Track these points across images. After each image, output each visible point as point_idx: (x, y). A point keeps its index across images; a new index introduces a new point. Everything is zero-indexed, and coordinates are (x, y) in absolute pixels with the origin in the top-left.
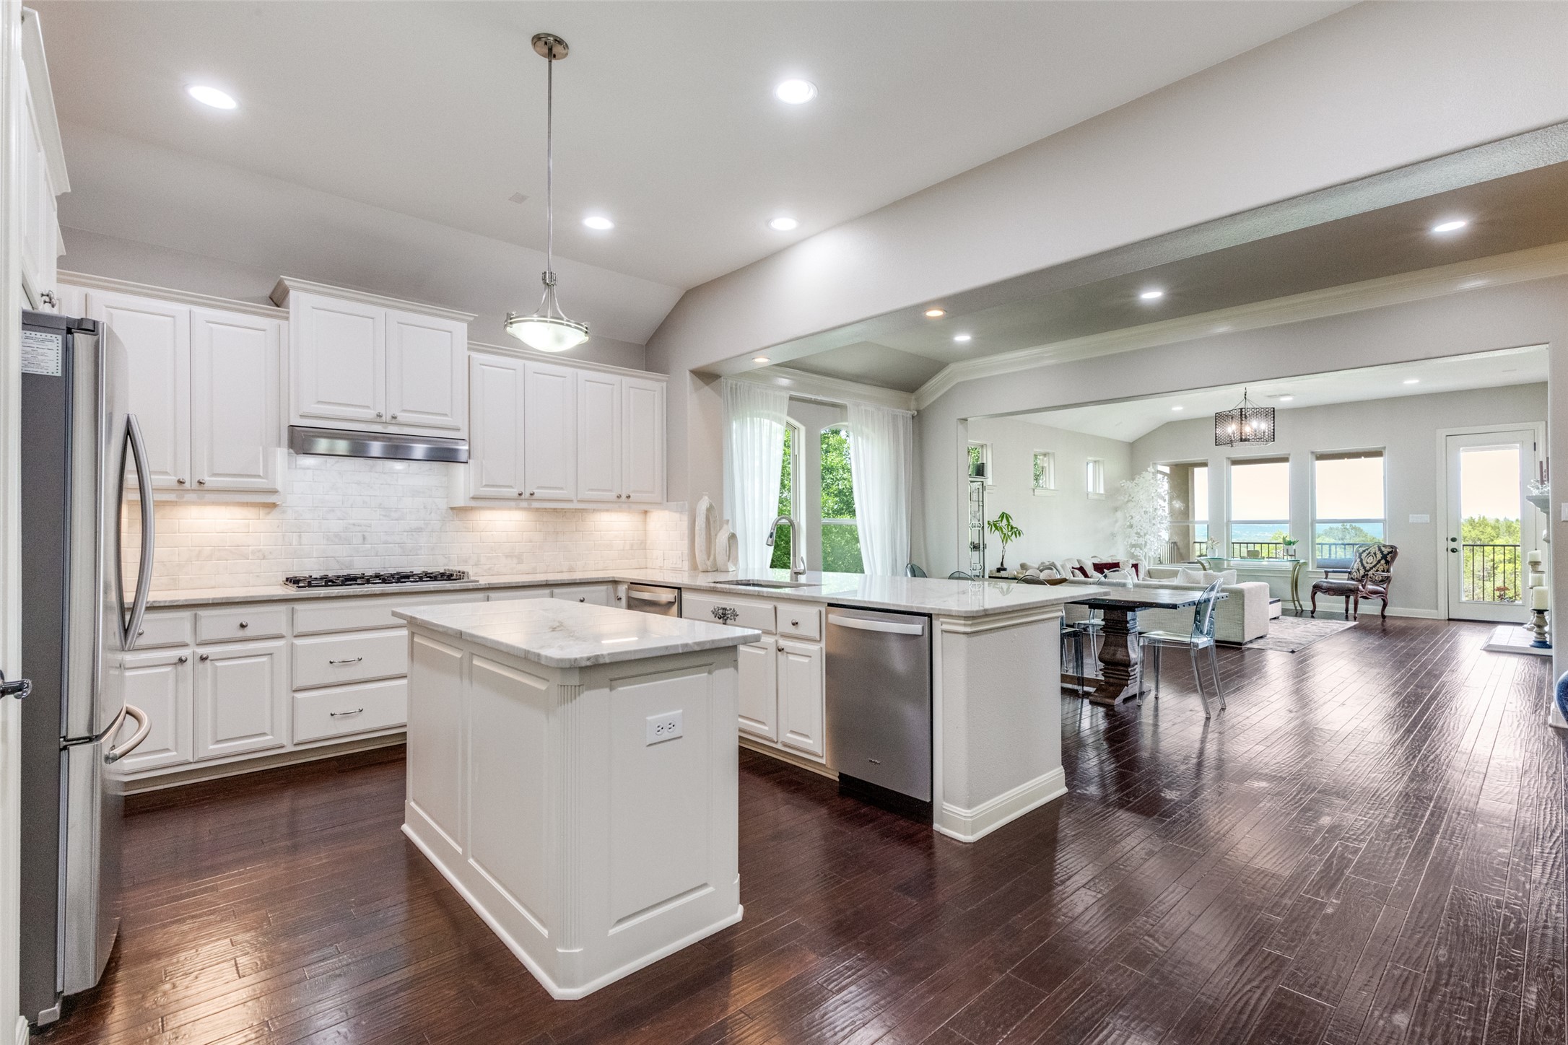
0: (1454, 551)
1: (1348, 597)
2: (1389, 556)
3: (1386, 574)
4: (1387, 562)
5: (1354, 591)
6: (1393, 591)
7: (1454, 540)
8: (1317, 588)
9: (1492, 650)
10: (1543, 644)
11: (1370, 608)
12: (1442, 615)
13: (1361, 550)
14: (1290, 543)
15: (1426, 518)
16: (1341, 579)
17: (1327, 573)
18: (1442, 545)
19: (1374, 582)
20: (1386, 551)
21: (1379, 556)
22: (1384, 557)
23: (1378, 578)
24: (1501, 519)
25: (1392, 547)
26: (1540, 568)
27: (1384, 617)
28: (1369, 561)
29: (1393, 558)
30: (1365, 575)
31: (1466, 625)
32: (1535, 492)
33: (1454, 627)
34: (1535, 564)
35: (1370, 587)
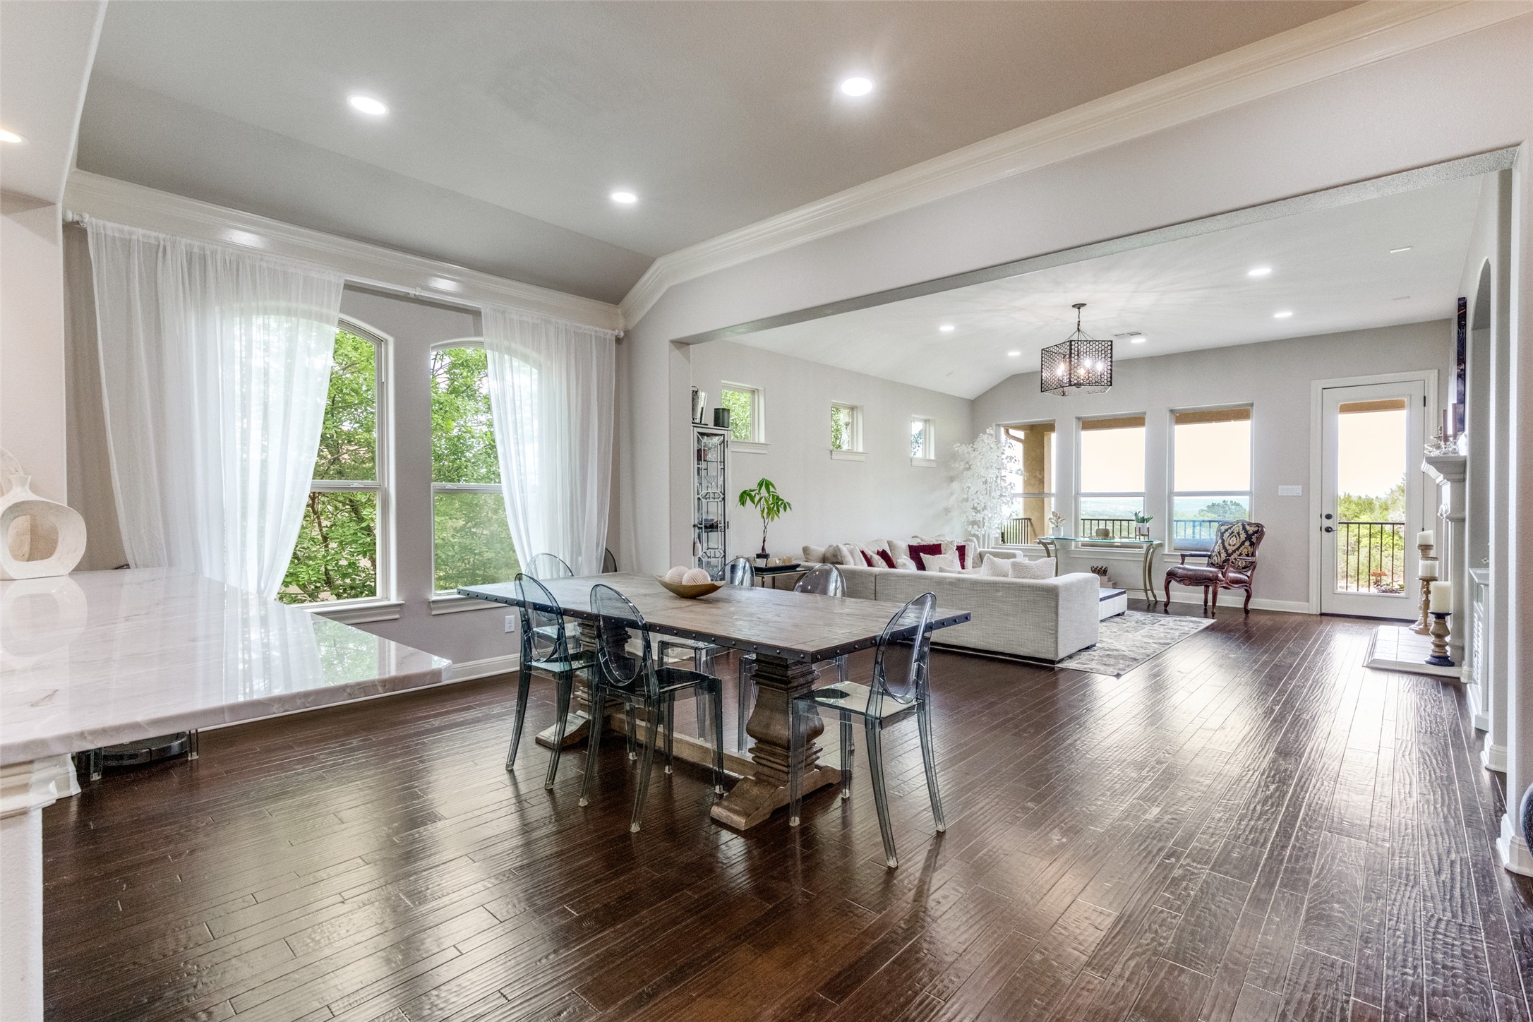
0: (1328, 530)
1: (1207, 587)
2: (1254, 535)
3: (1250, 559)
4: (1252, 544)
5: (1213, 580)
6: (1260, 579)
7: (1329, 517)
8: (1171, 575)
9: (1376, 665)
10: (1443, 660)
11: (1230, 599)
12: (1315, 610)
13: (1223, 528)
14: (1143, 520)
15: (1297, 490)
16: (1199, 566)
17: (1183, 556)
18: (1315, 523)
19: (1236, 569)
20: (1251, 530)
21: (1243, 536)
22: (1249, 537)
23: (1241, 564)
25: (1258, 525)
26: (1432, 553)
27: (1247, 611)
28: (1232, 543)
29: (1259, 539)
30: (1226, 561)
31: (1341, 620)
32: (1436, 453)
33: (1327, 627)
34: (1425, 548)
35: (1232, 575)
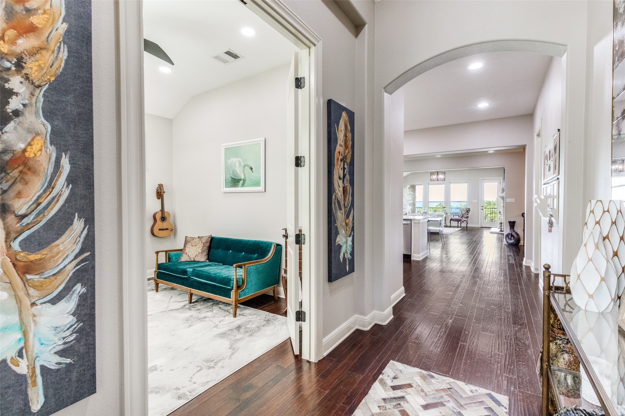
0: (482, 209)
1: (458, 222)
2: (468, 211)
3: (467, 216)
4: (468, 213)
5: (460, 220)
6: (469, 220)
7: (483, 207)
8: (451, 220)
9: (491, 233)
10: (501, 231)
11: (464, 225)
12: (480, 226)
13: (461, 209)
14: (444, 208)
15: (476, 201)
16: (457, 217)
17: (453, 215)
18: (480, 208)
19: (465, 218)
20: (467, 209)
21: (466, 211)
22: (467, 211)
23: (466, 217)
24: (488, 201)
25: (469, 208)
26: (501, 213)
27: (467, 227)
28: (464, 212)
29: (469, 211)
30: (463, 216)
31: (485, 228)
32: (501, 195)
33: (483, 229)
34: (500, 212)
35: (464, 219)
